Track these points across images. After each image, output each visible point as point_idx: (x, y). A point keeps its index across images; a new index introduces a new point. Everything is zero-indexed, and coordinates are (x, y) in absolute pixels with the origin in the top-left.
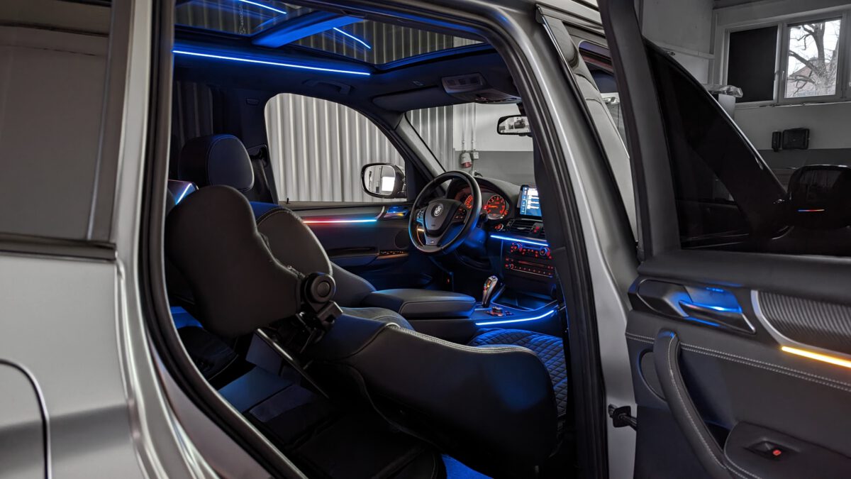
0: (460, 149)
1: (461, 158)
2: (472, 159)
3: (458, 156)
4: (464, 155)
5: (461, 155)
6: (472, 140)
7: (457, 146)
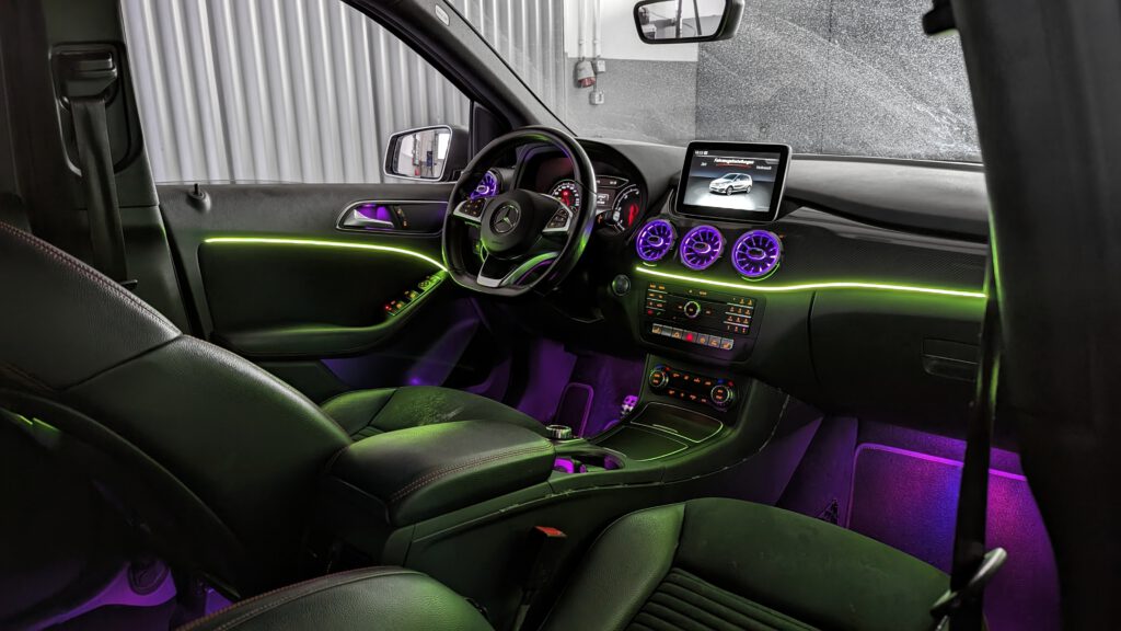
0: (576, 56)
1: (576, 70)
2: (596, 73)
3: (572, 65)
4: (582, 65)
5: (577, 64)
6: (595, 39)
7: (571, 50)
